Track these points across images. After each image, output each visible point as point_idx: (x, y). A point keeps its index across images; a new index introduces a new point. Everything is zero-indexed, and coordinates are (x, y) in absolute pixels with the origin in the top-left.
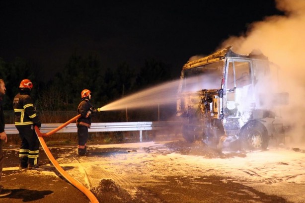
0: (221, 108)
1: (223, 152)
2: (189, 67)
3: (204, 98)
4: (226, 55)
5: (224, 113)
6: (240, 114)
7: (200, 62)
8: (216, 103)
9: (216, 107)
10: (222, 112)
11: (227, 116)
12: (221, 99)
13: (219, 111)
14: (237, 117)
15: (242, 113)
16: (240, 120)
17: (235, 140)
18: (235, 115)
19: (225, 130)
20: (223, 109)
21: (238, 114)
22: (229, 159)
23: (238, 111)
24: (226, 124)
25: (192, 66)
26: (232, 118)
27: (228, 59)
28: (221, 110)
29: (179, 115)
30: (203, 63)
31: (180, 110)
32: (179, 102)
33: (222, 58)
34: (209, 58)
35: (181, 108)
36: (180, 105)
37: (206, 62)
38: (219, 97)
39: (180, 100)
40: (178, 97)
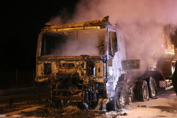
0: (105, 72)
3: (83, 64)
8: (99, 68)
12: (105, 64)
14: (113, 80)
15: (115, 77)
19: (107, 93)
21: (113, 78)
27: (108, 29)
28: (105, 75)
29: (40, 81)
30: (76, 28)
31: (44, 75)
32: (41, 67)
33: (102, 27)
34: (86, 25)
35: (45, 74)
36: (43, 70)
37: (83, 28)
38: (104, 62)
39: (42, 65)
40: (39, 62)
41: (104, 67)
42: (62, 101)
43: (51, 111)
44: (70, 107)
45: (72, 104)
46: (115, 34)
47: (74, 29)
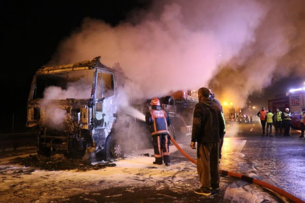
0: (91, 118)
1: (92, 164)
2: (46, 72)
3: (69, 108)
4: (95, 65)
5: (94, 124)
6: (106, 124)
7: (62, 68)
8: (84, 113)
9: (85, 117)
10: (92, 122)
11: (96, 127)
12: (91, 109)
13: (89, 121)
14: (104, 127)
15: (107, 123)
16: (105, 130)
17: (100, 150)
18: (102, 126)
19: (94, 141)
20: (92, 119)
21: (104, 125)
23: (104, 121)
24: (95, 134)
25: (50, 72)
26: (100, 128)
27: (98, 70)
28: (91, 121)
29: (30, 126)
30: (66, 70)
31: (33, 120)
32: (32, 111)
33: (91, 68)
34: (75, 66)
35: (35, 119)
36: (33, 114)
37: (71, 69)
38: (89, 107)
39: (32, 109)
40: (29, 106)
41: (89, 112)
42: (51, 149)
43: (39, 159)
44: (57, 156)
45: (59, 152)
46: (112, 76)
47: (64, 70)
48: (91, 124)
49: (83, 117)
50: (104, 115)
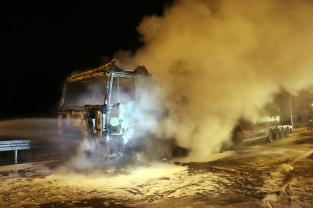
1: (107, 171)
2: (72, 80)
4: (110, 69)
5: (107, 130)
6: (123, 130)
11: (110, 133)
12: (104, 115)
13: (102, 127)
14: (121, 133)
16: (124, 137)
17: (119, 157)
18: (119, 132)
20: (106, 125)
21: (121, 131)
22: (113, 178)
23: (122, 127)
24: (110, 141)
25: (75, 79)
26: (116, 134)
27: (113, 74)
31: (62, 126)
32: (61, 118)
33: (106, 72)
34: (93, 72)
36: (62, 121)
37: (90, 76)
38: (102, 113)
39: (61, 115)
40: (59, 113)
41: (102, 118)
48: (104, 130)
49: (98, 123)
50: (121, 121)
